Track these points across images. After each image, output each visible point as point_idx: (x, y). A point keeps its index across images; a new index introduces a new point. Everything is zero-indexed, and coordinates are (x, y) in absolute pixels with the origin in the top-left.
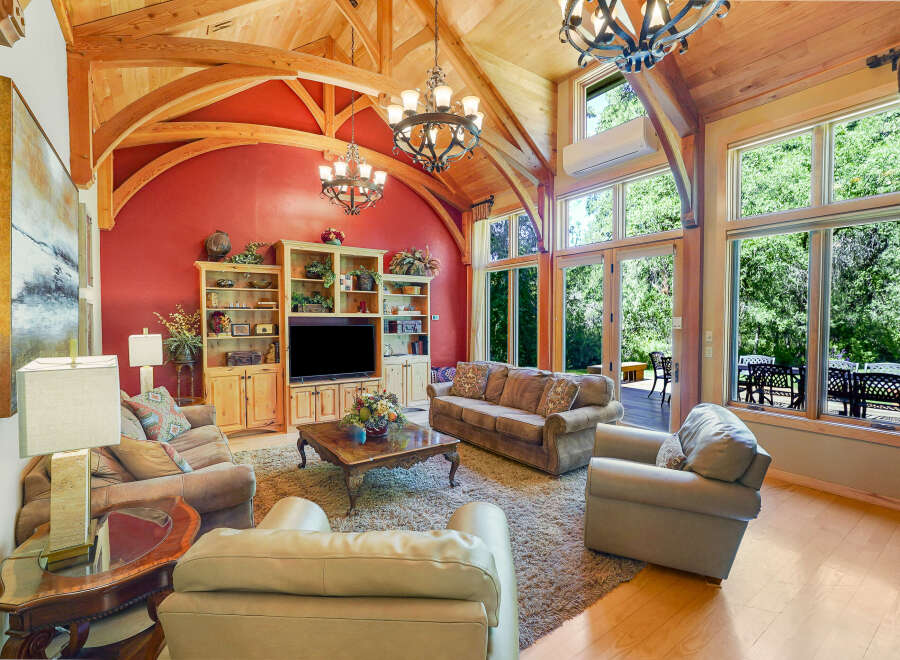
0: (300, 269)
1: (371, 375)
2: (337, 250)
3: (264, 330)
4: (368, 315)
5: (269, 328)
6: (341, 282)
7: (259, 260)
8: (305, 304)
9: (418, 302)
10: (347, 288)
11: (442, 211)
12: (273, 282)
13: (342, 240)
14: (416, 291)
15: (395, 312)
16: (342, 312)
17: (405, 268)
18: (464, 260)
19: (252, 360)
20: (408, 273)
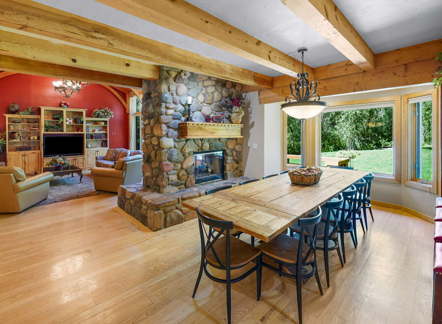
0: (50, 116)
1: (80, 155)
2: (65, 110)
3: (34, 138)
4: (79, 133)
5: (36, 138)
6: (67, 121)
7: (32, 113)
8: (51, 129)
9: (105, 128)
10: (70, 123)
11: (116, 94)
12: (38, 121)
13: (67, 106)
14: (103, 124)
15: (94, 131)
16: (67, 131)
17: (96, 115)
18: (127, 111)
19: (28, 149)
20: (98, 117)
